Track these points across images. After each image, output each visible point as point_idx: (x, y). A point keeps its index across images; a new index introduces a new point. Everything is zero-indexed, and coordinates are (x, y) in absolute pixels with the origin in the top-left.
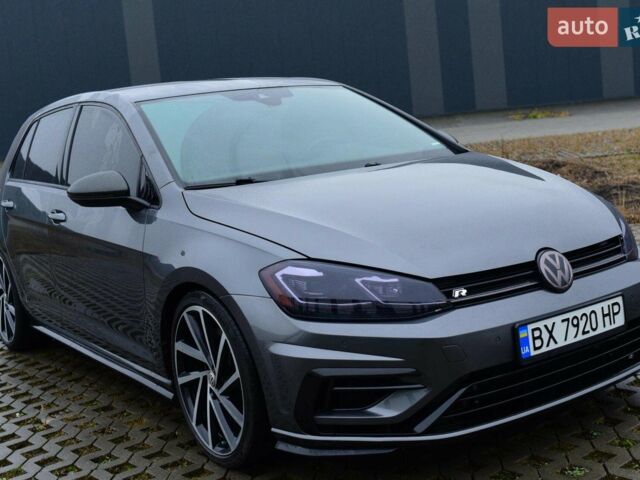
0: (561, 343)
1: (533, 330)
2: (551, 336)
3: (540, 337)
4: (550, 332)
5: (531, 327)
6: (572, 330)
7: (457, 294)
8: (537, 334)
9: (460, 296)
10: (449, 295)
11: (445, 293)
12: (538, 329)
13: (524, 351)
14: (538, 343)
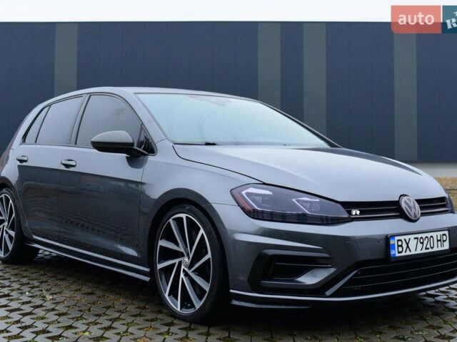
0: (413, 252)
1: (398, 240)
2: (408, 247)
3: (401, 246)
4: (407, 244)
5: (397, 238)
6: (420, 246)
7: (354, 212)
8: (400, 243)
9: (356, 214)
10: (350, 213)
11: (347, 211)
12: (401, 240)
13: (392, 252)
14: (400, 249)
